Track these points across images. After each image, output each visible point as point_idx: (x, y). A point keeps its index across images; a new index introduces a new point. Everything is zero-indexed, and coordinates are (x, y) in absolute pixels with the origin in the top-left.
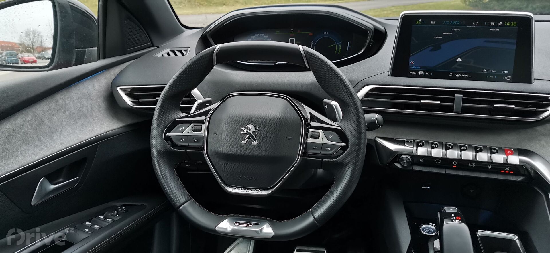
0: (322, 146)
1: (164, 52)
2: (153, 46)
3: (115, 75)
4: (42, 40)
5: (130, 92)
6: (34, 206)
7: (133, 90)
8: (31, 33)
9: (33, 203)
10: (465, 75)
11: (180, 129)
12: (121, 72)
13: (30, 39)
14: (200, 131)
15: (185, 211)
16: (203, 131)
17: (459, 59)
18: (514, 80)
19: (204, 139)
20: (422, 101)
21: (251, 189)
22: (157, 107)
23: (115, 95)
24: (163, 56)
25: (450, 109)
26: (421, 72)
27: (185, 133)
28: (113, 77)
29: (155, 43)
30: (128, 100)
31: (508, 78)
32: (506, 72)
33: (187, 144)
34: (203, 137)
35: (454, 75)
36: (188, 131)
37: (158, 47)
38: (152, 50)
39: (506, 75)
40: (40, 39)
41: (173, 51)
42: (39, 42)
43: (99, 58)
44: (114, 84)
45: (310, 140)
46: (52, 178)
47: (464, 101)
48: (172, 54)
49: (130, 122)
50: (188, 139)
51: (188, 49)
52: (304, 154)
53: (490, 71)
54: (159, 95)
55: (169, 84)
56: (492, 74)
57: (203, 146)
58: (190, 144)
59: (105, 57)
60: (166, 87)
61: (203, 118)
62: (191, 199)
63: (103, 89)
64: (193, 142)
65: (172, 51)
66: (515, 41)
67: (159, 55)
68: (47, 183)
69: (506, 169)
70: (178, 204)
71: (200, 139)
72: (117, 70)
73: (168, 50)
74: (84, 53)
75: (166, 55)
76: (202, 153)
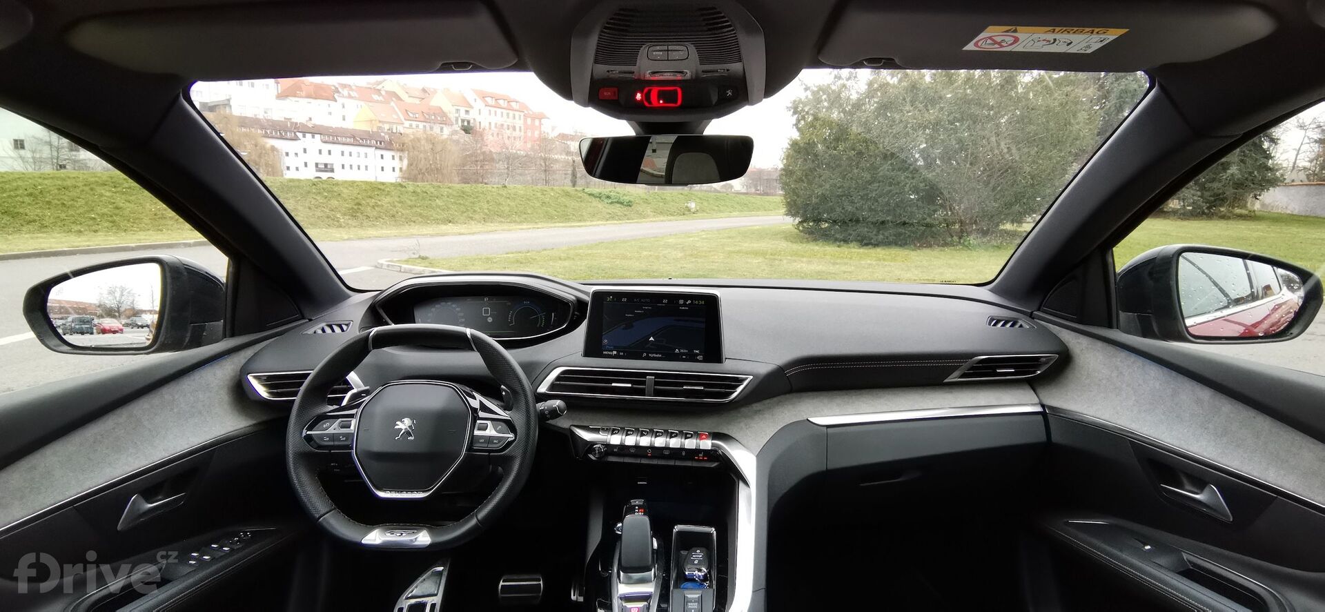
0: (489, 439)
1: (317, 328)
2: (303, 318)
3: (246, 358)
4: (134, 300)
5: (266, 380)
6: (120, 531)
7: (270, 378)
8: (118, 290)
9: (119, 528)
10: (658, 355)
11: (324, 426)
12: (255, 354)
13: (116, 298)
14: (349, 427)
15: (325, 524)
16: (352, 427)
17: (652, 339)
18: (705, 360)
19: (354, 436)
20: (613, 384)
21: (407, 492)
22: (297, 399)
23: (245, 386)
24: (315, 332)
25: (642, 392)
26: (615, 352)
27: (331, 431)
28: (243, 361)
29: (307, 314)
30: (263, 392)
31: (700, 358)
32: (697, 352)
33: (332, 443)
34: (353, 434)
35: (648, 355)
36: (333, 428)
37: (310, 320)
38: (301, 324)
39: (697, 355)
40: (131, 299)
41: (331, 326)
42: (129, 303)
43: (225, 336)
44: (244, 371)
45: (477, 433)
46: (148, 495)
47: (656, 383)
48: (328, 330)
49: (264, 418)
50: (333, 437)
51: (350, 323)
52: (470, 448)
53: (682, 351)
54: (301, 384)
55: (317, 369)
56: (684, 354)
57: (352, 444)
58: (336, 443)
59: (233, 335)
60: (313, 373)
61: (353, 412)
62: (335, 509)
63: (228, 377)
64: (339, 440)
65: (328, 325)
66: (704, 320)
67: (311, 331)
68: (142, 501)
69: (700, 455)
70: (317, 516)
71: (349, 436)
72: (249, 353)
73: (323, 325)
74: (203, 329)
75: (320, 332)
76: (350, 454)
